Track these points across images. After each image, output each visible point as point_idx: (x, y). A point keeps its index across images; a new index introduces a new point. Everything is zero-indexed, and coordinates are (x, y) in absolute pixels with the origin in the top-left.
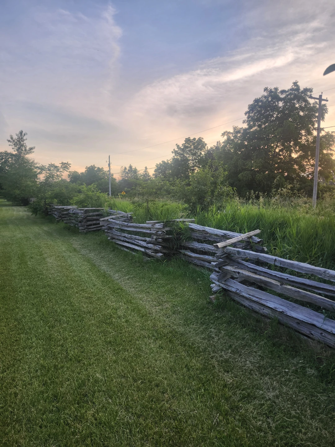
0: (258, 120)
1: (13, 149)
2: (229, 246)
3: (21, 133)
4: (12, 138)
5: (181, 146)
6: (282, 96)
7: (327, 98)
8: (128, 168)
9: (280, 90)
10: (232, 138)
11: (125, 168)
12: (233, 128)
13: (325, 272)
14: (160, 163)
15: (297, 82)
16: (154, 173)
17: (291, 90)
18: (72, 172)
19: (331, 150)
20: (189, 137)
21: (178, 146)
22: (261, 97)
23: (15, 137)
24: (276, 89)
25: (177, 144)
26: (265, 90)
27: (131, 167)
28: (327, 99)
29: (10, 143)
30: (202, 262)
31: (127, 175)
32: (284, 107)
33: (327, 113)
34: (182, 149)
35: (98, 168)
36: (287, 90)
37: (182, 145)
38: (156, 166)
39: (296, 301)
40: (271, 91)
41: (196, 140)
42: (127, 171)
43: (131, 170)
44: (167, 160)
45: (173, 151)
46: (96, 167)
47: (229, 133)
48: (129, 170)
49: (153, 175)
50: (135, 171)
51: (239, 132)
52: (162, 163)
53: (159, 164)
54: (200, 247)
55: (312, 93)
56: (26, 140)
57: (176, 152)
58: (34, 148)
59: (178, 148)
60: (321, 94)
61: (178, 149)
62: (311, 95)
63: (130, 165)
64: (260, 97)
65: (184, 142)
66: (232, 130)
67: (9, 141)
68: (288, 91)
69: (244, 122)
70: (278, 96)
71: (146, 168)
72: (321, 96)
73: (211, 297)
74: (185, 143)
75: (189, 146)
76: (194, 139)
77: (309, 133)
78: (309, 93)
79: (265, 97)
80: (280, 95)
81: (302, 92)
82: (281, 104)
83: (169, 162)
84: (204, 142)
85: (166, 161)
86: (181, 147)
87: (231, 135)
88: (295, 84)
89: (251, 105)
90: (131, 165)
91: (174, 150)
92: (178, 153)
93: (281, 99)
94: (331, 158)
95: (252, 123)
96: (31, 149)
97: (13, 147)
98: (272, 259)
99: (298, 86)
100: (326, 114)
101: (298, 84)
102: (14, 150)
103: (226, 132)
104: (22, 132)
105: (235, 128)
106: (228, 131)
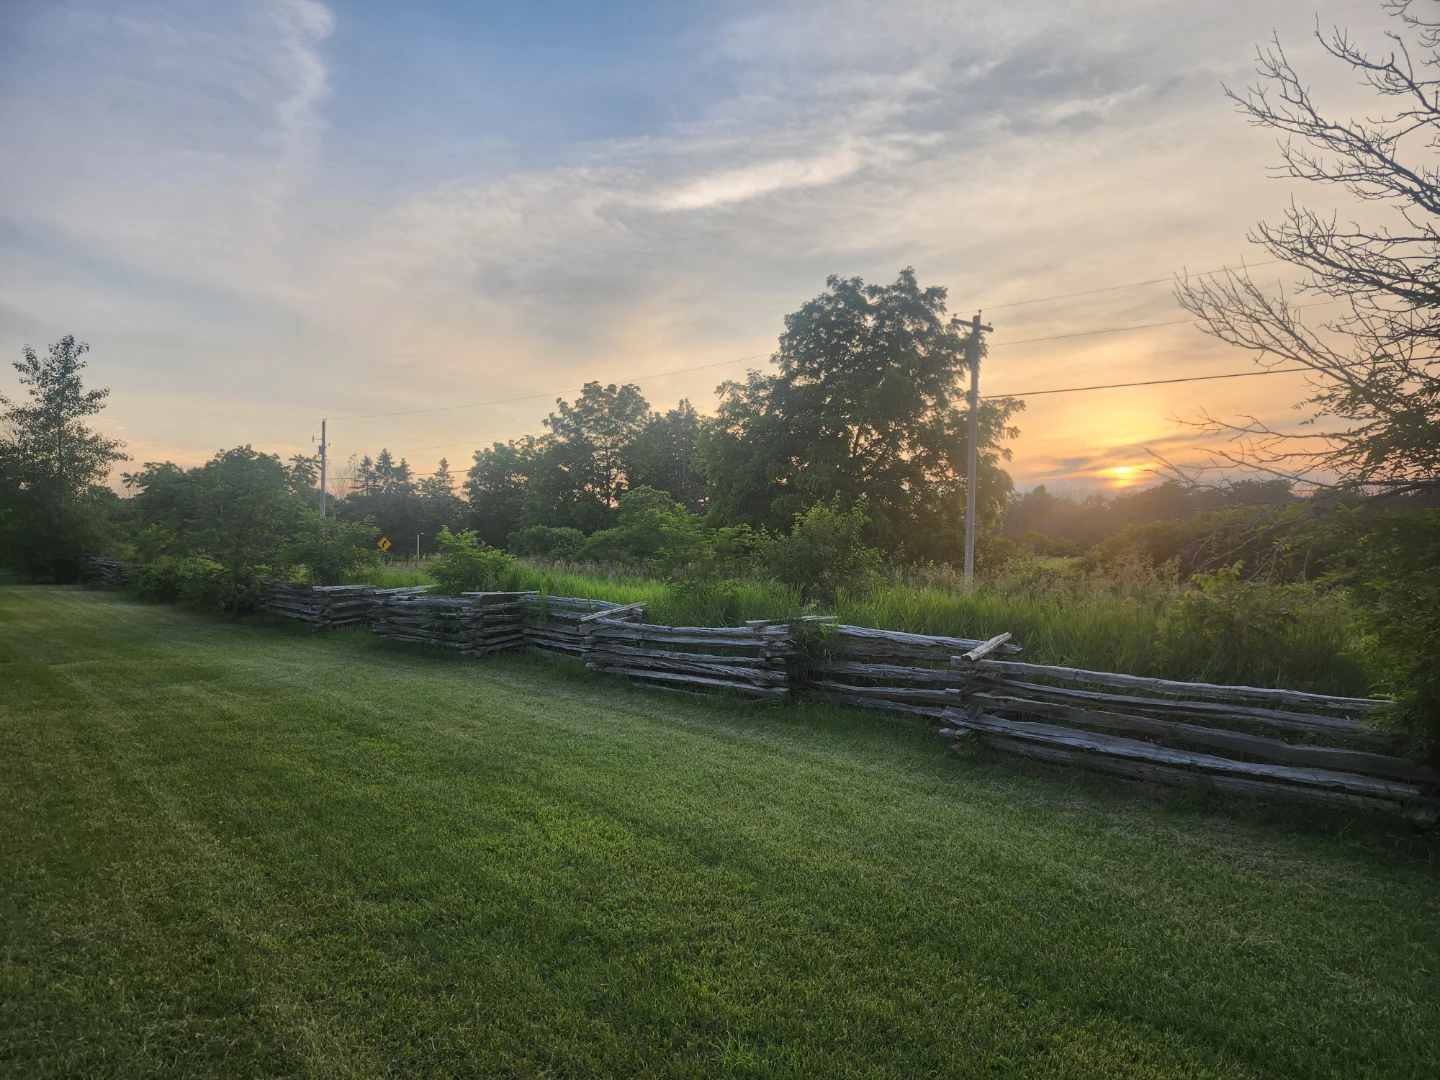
0: (810, 356)
1: (32, 393)
2: (984, 657)
3: (68, 343)
4: (30, 358)
5: (571, 405)
6: (873, 301)
7: (990, 324)
8: (375, 460)
9: (866, 284)
10: (745, 400)
11: (367, 462)
12: (749, 374)
13: (1156, 682)
14: (486, 450)
15: (911, 272)
16: (468, 479)
17: (894, 288)
18: (158, 467)
19: (993, 445)
20: (596, 382)
21: (563, 406)
22: (819, 299)
23: (43, 356)
24: (857, 282)
25: (559, 400)
26: (829, 282)
27: (385, 457)
28: (992, 326)
29: (24, 375)
30: (878, 702)
31: (371, 483)
32: (876, 329)
33: (984, 355)
34: (575, 414)
35: (263, 456)
36: (885, 287)
37: (577, 402)
38: (474, 457)
39: (1110, 732)
40: (843, 287)
41: (618, 391)
42: (372, 468)
43: (386, 469)
44: (511, 441)
45: (547, 417)
46: (254, 454)
47: (737, 386)
48: (378, 468)
49: (467, 485)
50: (402, 472)
51: (762, 386)
52: (493, 450)
53: (482, 451)
54: (871, 670)
55: (944, 301)
56: (83, 366)
57: (555, 422)
58: (106, 392)
59: (561, 411)
60: (977, 314)
61: (564, 415)
62: (942, 303)
63: (385, 450)
64: (816, 297)
65: (582, 396)
66: (744, 381)
67: (20, 367)
68: (887, 291)
69: (774, 359)
70: (864, 300)
71: (444, 463)
72: (977, 319)
73: (954, 747)
74: (585, 399)
75: (596, 406)
76: (612, 388)
77: (942, 403)
78: (937, 301)
79: (829, 299)
80: (867, 297)
81: (924, 297)
82: (870, 321)
83: (518, 447)
84: (642, 398)
85: (506, 444)
86: (571, 409)
87: (741, 393)
88: (907, 274)
89: (791, 316)
90: (388, 451)
91: (551, 415)
92: (563, 427)
93: (870, 310)
94: (996, 469)
95: (795, 365)
96: (95, 395)
97: (35, 387)
98: (1071, 672)
99: (912, 282)
100: (982, 359)
101: (913, 275)
102: (35, 396)
103: (730, 383)
104: (72, 339)
105: (752, 376)
106: (734, 382)
